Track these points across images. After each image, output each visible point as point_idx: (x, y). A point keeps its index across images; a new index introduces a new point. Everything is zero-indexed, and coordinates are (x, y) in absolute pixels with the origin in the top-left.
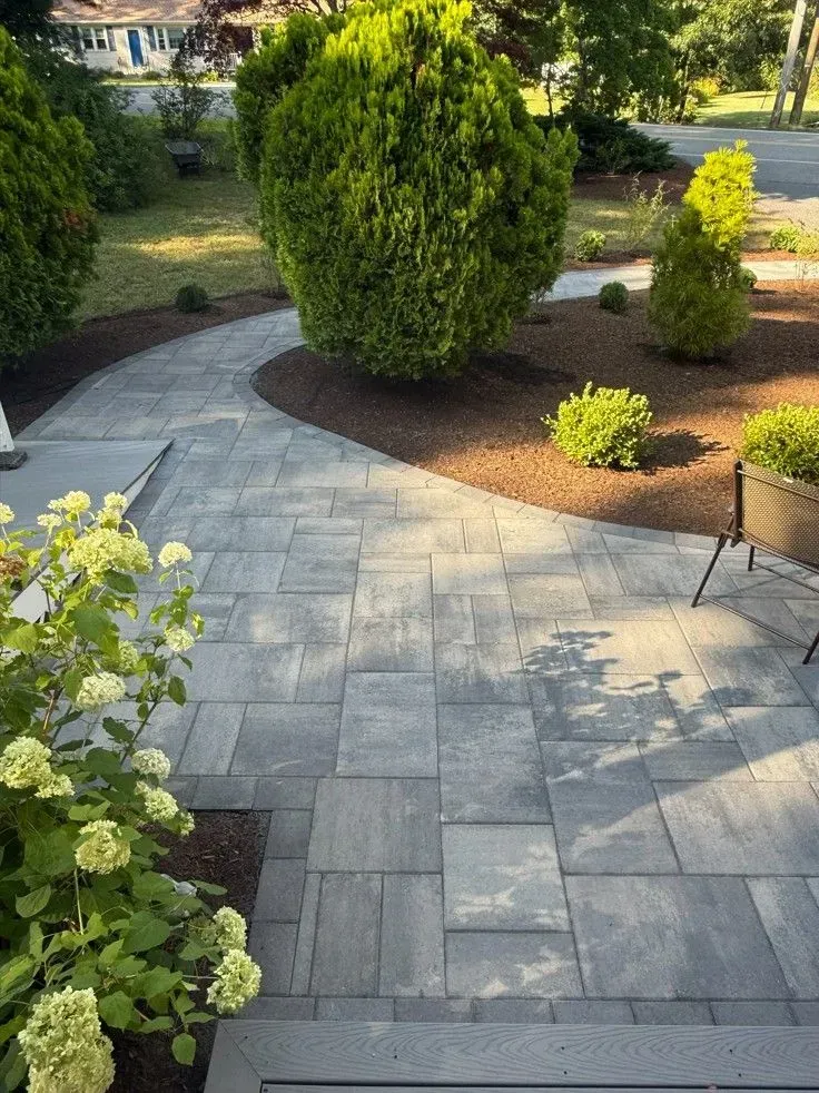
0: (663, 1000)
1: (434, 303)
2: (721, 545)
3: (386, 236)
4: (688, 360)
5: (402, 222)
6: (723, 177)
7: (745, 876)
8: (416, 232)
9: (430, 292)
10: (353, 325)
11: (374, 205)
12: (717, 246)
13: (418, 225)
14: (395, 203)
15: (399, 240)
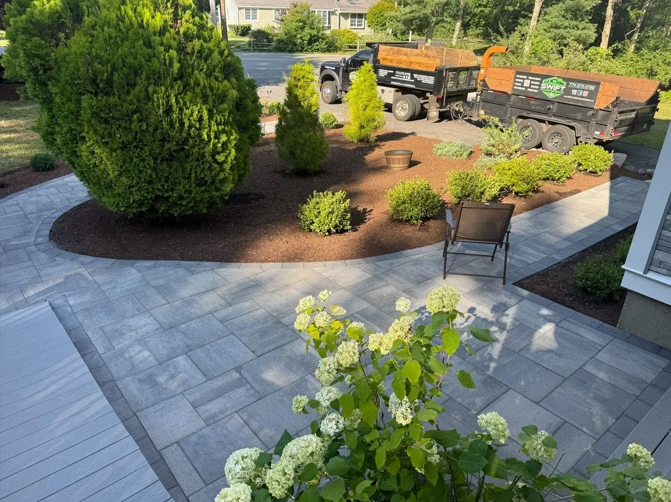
0: (614, 423)
1: (216, 161)
2: (447, 245)
3: (182, 124)
4: (310, 174)
5: (191, 115)
6: (303, 77)
7: (580, 368)
8: (200, 120)
9: (213, 156)
10: (162, 186)
11: (171, 106)
12: (312, 112)
13: (201, 116)
14: (185, 103)
15: (190, 127)
